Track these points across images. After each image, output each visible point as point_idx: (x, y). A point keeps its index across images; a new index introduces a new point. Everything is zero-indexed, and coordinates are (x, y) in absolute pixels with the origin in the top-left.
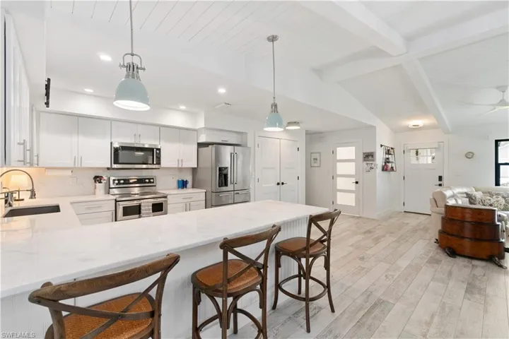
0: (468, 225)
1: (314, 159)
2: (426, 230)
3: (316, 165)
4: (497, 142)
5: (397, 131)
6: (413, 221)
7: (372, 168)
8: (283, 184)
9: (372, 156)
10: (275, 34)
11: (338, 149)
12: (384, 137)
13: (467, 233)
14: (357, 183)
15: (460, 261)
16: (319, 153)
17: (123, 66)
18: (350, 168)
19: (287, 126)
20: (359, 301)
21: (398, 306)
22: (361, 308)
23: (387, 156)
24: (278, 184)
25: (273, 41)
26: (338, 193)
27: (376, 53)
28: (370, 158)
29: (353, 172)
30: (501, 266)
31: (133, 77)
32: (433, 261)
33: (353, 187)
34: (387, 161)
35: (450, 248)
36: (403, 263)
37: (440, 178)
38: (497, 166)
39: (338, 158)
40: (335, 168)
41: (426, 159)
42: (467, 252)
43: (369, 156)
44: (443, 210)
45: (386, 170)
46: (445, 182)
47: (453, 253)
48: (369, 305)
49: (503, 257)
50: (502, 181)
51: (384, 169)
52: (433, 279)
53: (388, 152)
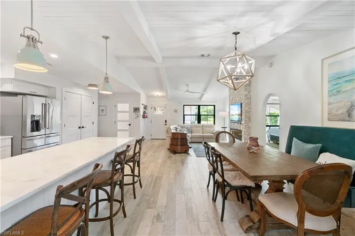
0: (179, 140)
1: (102, 110)
2: (162, 146)
3: (103, 114)
4: (184, 105)
5: (149, 97)
6: (157, 143)
7: (138, 116)
8: (83, 127)
9: (138, 110)
10: (108, 36)
11: (118, 104)
12: (143, 100)
13: (179, 143)
14: (130, 125)
15: (178, 155)
16: (106, 106)
17: (23, 36)
18: (126, 117)
19: (88, 87)
20: (150, 179)
21: (165, 176)
22: (152, 182)
23: (145, 110)
24: (80, 128)
25: (106, 39)
26: (119, 132)
27: (151, 59)
28: (137, 111)
29: (127, 119)
30: (188, 154)
31: (35, 47)
32: (169, 157)
33: (127, 127)
34: (144, 113)
35: (174, 151)
36: (160, 161)
37: (166, 121)
38: (184, 115)
39: (119, 110)
40: (116, 116)
41: (159, 112)
42: (179, 151)
43: (136, 110)
44: (171, 135)
45: (145, 117)
46: (167, 123)
47: (175, 152)
48: (154, 180)
49: (188, 151)
50: (185, 122)
51: (144, 117)
52: (172, 163)
53: (145, 108)
